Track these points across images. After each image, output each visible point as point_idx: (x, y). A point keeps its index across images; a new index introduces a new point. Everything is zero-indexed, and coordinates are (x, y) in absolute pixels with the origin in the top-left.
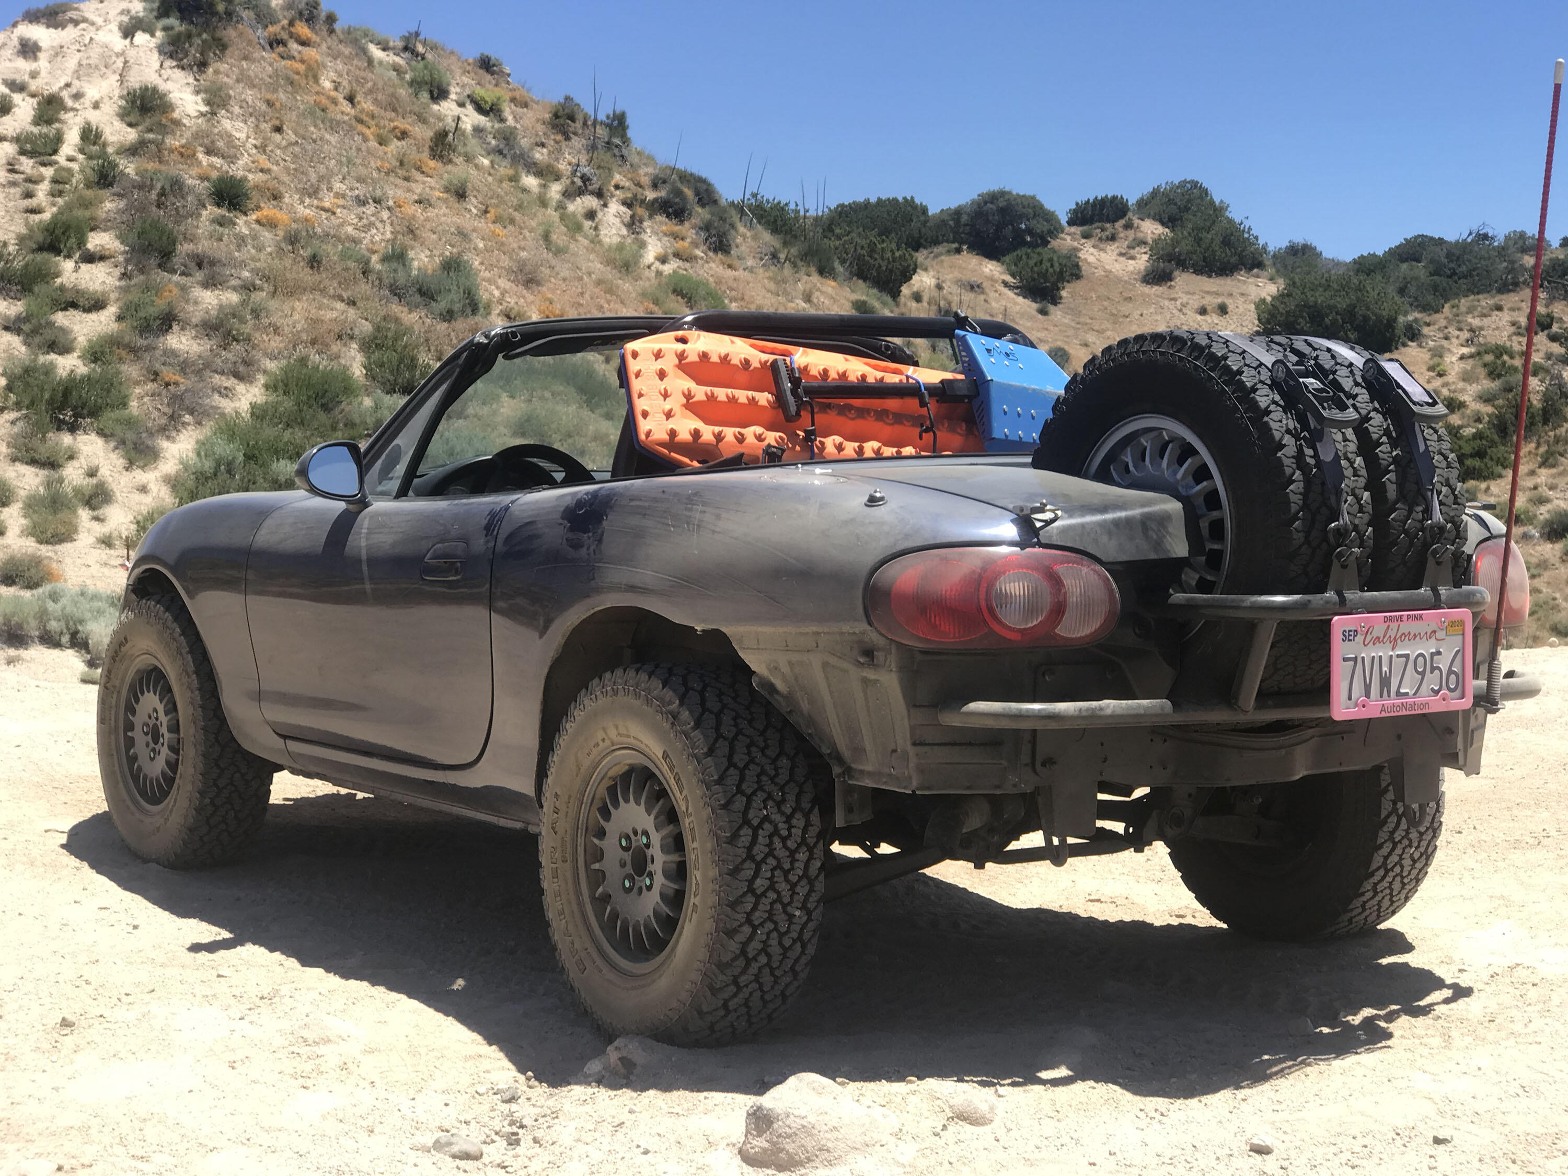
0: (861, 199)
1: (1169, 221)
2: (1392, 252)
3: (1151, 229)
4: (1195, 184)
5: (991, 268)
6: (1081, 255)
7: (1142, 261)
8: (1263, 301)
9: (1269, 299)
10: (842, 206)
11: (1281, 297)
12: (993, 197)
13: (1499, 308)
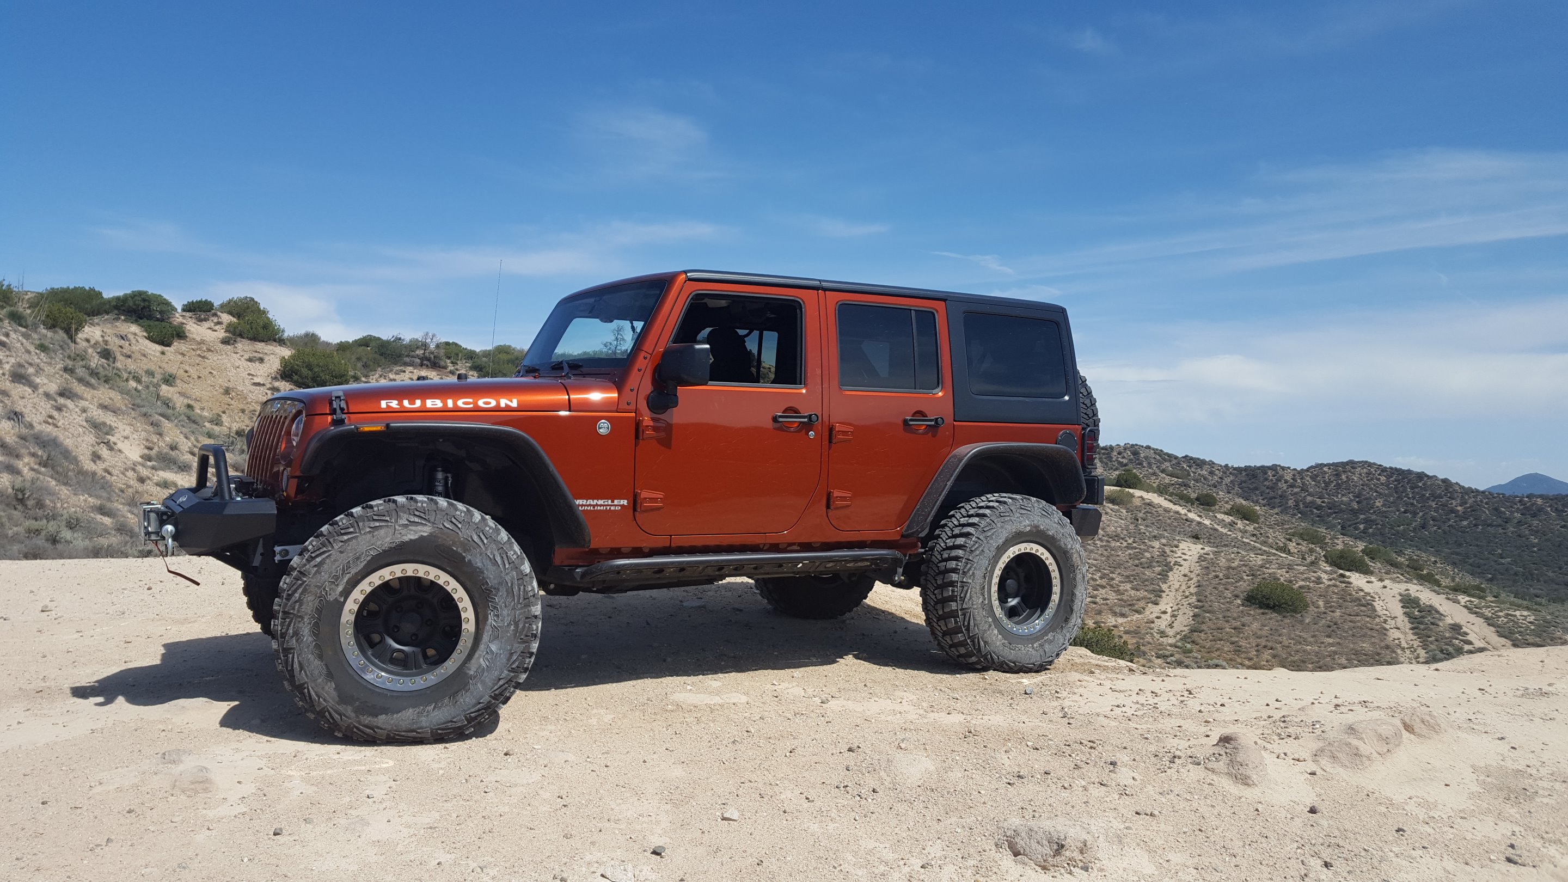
0: (65, 287)
1: (238, 316)
2: (356, 341)
3: (226, 318)
4: (252, 299)
5: (134, 328)
6: (188, 327)
7: (221, 334)
8: (284, 358)
9: (286, 357)
10: (53, 289)
11: (292, 357)
12: (140, 293)
13: (404, 372)
